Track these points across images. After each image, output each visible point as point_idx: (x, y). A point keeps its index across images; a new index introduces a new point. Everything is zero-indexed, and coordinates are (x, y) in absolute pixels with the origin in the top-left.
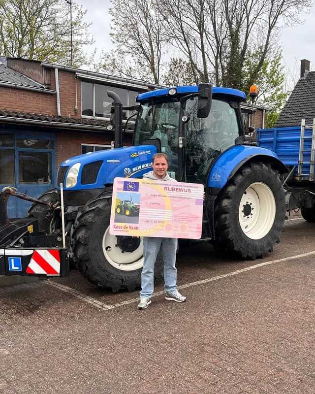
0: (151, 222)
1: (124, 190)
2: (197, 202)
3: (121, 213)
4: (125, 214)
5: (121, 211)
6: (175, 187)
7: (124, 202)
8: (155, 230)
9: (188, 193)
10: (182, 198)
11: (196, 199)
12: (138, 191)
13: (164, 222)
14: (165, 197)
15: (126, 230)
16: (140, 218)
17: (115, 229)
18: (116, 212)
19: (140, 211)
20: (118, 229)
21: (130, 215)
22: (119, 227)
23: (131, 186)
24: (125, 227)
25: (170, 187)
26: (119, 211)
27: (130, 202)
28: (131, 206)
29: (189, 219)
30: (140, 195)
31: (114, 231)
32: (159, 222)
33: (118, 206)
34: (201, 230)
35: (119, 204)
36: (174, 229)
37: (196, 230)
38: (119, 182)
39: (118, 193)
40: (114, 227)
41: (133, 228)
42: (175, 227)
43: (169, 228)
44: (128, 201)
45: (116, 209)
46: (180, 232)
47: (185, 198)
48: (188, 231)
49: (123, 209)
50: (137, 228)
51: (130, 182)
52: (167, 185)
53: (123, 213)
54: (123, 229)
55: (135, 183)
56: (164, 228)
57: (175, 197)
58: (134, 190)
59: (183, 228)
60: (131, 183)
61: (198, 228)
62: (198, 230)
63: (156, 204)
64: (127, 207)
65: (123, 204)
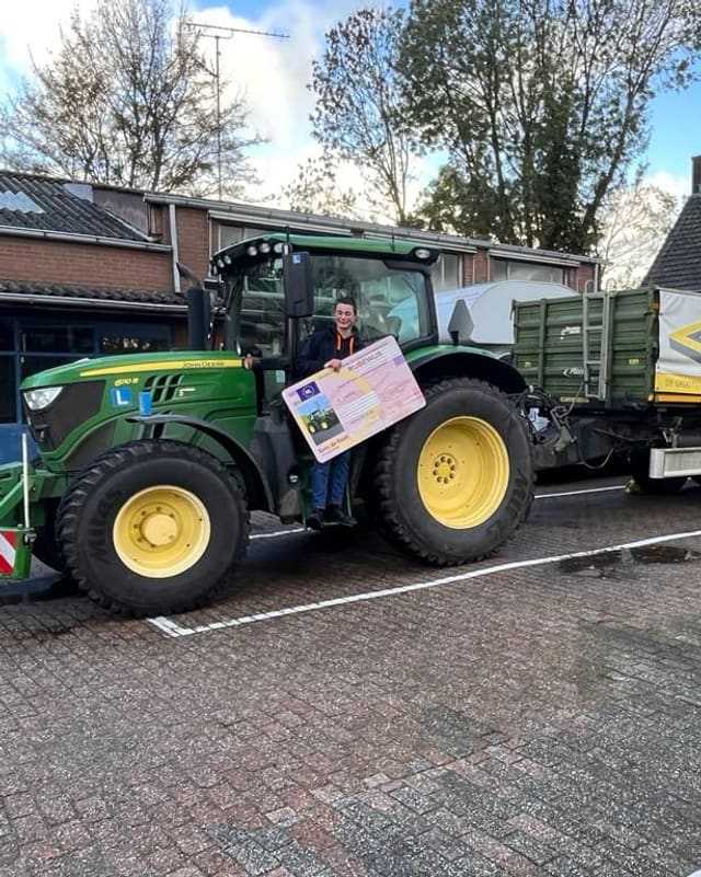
2: (397, 361)
3: (317, 431)
5: (315, 427)
13: (371, 412)
21: (329, 427)
23: (308, 392)
24: (333, 445)
26: (313, 430)
35: (308, 421)
36: (390, 411)
38: (291, 395)
41: (342, 440)
43: (382, 415)
50: (346, 437)
59: (399, 404)
60: (306, 388)
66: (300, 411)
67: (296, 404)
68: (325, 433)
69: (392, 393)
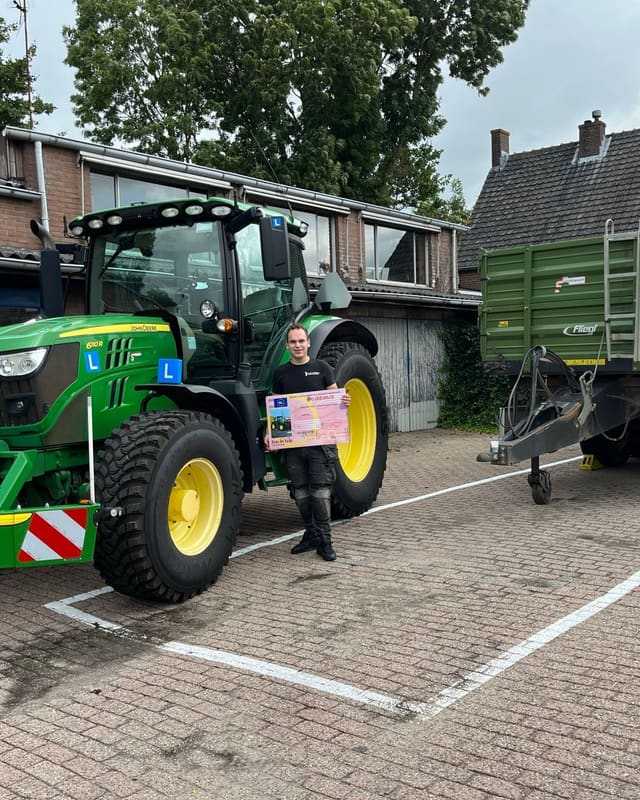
66: (272, 412)
67: (271, 407)
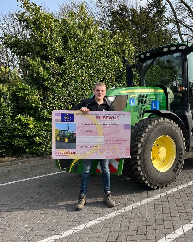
0: (86, 146)
1: (61, 121)
2: (126, 127)
3: (60, 141)
4: (64, 141)
6: (106, 116)
7: (62, 131)
8: (91, 153)
9: (116, 120)
10: (112, 124)
11: (124, 125)
12: (73, 121)
14: (97, 124)
15: (66, 154)
16: (76, 144)
17: (57, 154)
18: (56, 140)
19: (76, 138)
20: (60, 154)
21: (68, 142)
22: (60, 153)
23: (67, 118)
25: (101, 116)
26: (58, 139)
27: (67, 131)
28: (69, 134)
29: (119, 142)
30: (75, 125)
31: (57, 156)
32: (93, 146)
33: (58, 135)
34: (130, 151)
37: (125, 151)
38: (57, 114)
39: (56, 124)
40: (56, 152)
42: (107, 150)
44: (66, 130)
45: (56, 138)
46: (111, 153)
47: (115, 125)
48: (118, 152)
49: (62, 137)
51: (66, 114)
52: (98, 114)
53: (62, 141)
54: (63, 154)
55: (70, 114)
56: (98, 151)
57: (106, 124)
58: (70, 121)
59: (114, 150)
61: (126, 149)
62: (127, 151)
63: (90, 131)
64: (65, 135)
65: (62, 133)
67: (57, 121)
68: (64, 144)
69: (114, 142)
